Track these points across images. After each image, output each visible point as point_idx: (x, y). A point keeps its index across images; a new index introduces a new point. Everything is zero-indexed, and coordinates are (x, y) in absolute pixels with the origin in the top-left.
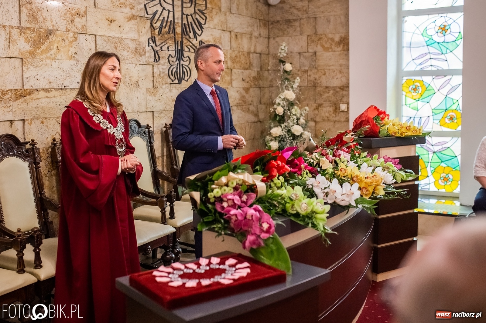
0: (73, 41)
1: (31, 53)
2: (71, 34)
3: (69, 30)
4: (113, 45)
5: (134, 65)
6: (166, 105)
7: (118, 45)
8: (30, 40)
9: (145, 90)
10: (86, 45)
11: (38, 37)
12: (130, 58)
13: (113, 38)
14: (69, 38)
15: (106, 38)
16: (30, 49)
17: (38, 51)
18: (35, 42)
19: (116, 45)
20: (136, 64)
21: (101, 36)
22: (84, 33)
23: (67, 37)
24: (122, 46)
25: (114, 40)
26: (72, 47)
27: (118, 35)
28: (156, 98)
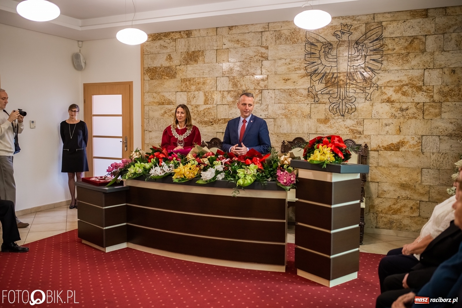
0: (258, 94)
1: (233, 102)
2: (257, 91)
3: (256, 89)
4: (288, 94)
5: (306, 105)
6: (338, 131)
7: (292, 93)
8: (233, 96)
9: (316, 120)
10: (268, 95)
11: (237, 94)
12: (302, 100)
13: (288, 89)
14: (256, 93)
15: (282, 90)
16: (233, 100)
17: (237, 101)
18: (235, 97)
19: (291, 93)
20: (308, 104)
21: (279, 89)
22: (266, 89)
23: (254, 93)
24: (295, 93)
25: (289, 90)
26: (257, 97)
27: (292, 88)
28: (327, 125)
